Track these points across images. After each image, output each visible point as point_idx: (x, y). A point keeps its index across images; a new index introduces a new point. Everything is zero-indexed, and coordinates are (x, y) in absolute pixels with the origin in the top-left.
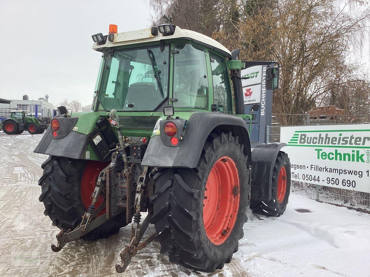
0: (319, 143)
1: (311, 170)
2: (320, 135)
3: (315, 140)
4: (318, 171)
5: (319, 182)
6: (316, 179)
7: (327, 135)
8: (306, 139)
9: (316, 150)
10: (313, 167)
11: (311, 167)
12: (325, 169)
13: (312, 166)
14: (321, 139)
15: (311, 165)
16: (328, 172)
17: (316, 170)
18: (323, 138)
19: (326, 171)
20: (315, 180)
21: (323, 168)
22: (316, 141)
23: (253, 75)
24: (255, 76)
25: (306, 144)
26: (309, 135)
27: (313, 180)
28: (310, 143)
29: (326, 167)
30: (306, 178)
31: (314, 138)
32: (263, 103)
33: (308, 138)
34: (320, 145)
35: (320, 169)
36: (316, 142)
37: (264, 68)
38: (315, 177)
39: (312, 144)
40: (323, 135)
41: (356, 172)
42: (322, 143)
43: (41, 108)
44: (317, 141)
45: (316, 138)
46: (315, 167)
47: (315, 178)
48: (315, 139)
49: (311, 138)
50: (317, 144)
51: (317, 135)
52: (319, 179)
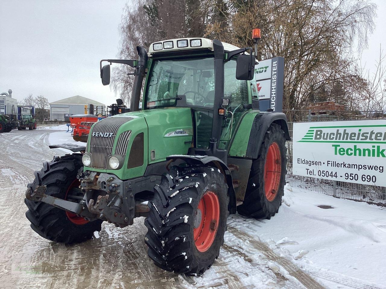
0: (336, 139)
1: (328, 166)
2: (338, 130)
3: (332, 136)
4: (335, 166)
5: (336, 178)
6: (333, 175)
7: (345, 130)
8: (322, 135)
9: (333, 146)
10: (330, 163)
11: (328, 163)
12: (343, 165)
13: (329, 162)
14: (339, 135)
15: (328, 161)
16: (346, 167)
17: (333, 166)
18: (340, 134)
19: (344, 167)
20: (332, 176)
21: (341, 164)
22: (333, 136)
23: (261, 70)
24: (264, 71)
25: (322, 140)
26: (325, 131)
27: (330, 176)
28: (326, 139)
29: (344, 162)
30: (322, 174)
31: (331, 134)
32: (273, 99)
33: (324, 134)
34: (338, 140)
35: (337, 165)
36: (333, 138)
37: (274, 62)
38: (332, 172)
39: (328, 140)
40: (341, 131)
41: (376, 167)
42: (340, 139)
43: (4, 105)
44: (335, 136)
45: (334, 134)
46: (333, 162)
48: (332, 135)
49: (328, 134)
50: (334, 140)
51: (334, 131)
52: (336, 175)
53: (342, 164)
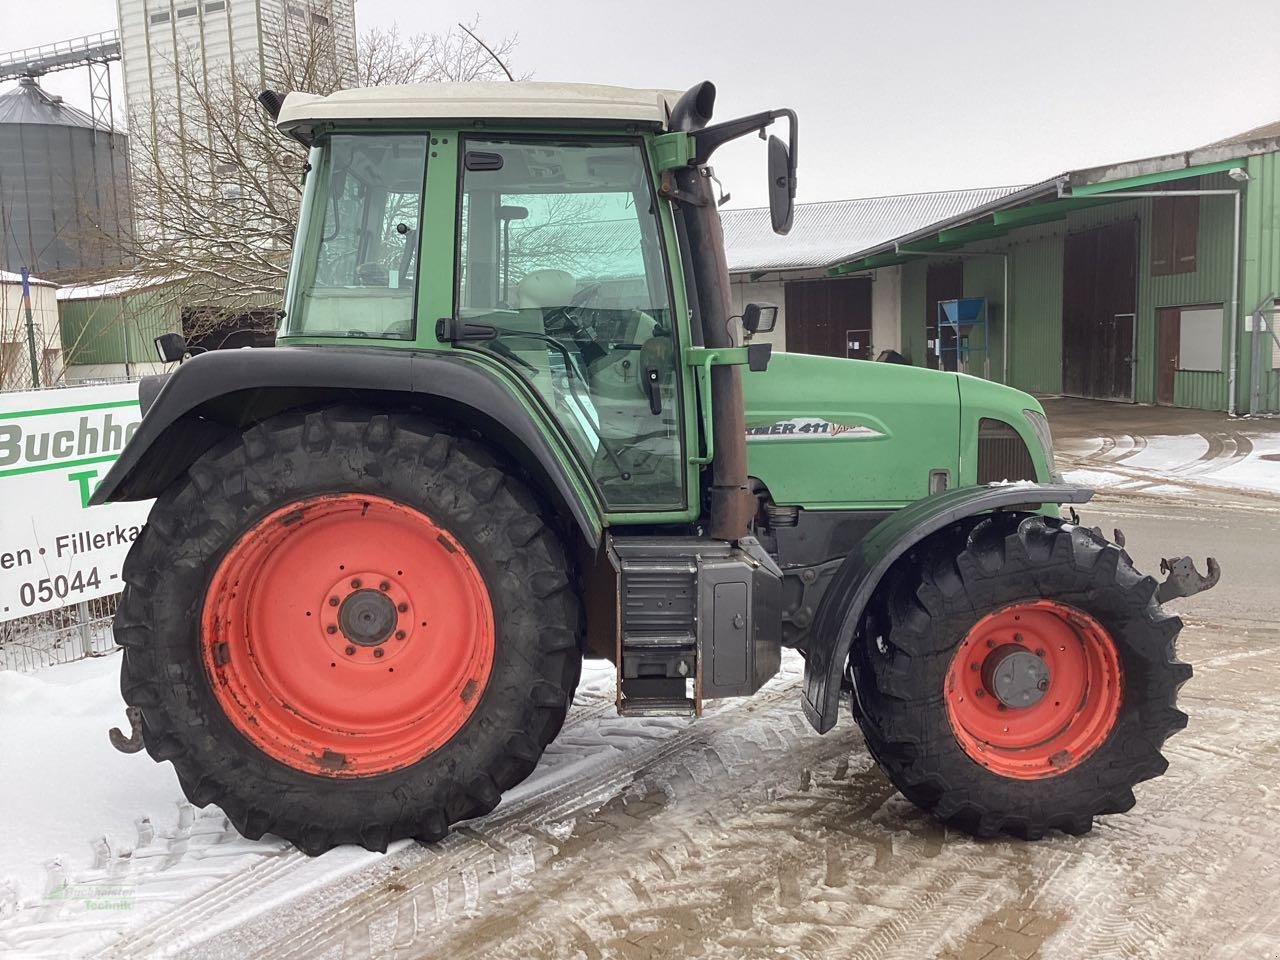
0: (81, 451)
1: (60, 556)
2: (84, 421)
3: (64, 444)
4: (89, 549)
5: (97, 587)
6: (85, 582)
7: (108, 418)
8: (23, 443)
9: (72, 477)
10: (69, 541)
11: (60, 547)
12: (114, 537)
13: (62, 542)
14: (88, 436)
15: (58, 539)
16: (126, 541)
17: (82, 550)
18: (95, 432)
19: (119, 542)
20: (81, 587)
21: (109, 535)
22: (70, 444)
25: (22, 462)
26: (29, 427)
27: (73, 588)
28: (43, 455)
29: (117, 527)
30: (38, 595)
31: (58, 436)
34: (87, 455)
35: (95, 542)
36: (69, 449)
38: (79, 575)
39: (51, 459)
42: (93, 449)
44: (75, 443)
45: (69, 435)
46: (77, 538)
47: (81, 581)
48: (64, 440)
49: (45, 437)
50: (74, 456)
51: (71, 422)
52: (96, 578)
53: (113, 533)
